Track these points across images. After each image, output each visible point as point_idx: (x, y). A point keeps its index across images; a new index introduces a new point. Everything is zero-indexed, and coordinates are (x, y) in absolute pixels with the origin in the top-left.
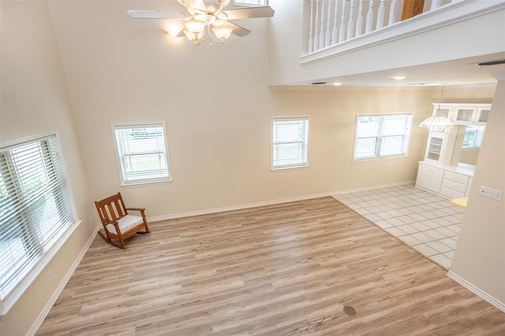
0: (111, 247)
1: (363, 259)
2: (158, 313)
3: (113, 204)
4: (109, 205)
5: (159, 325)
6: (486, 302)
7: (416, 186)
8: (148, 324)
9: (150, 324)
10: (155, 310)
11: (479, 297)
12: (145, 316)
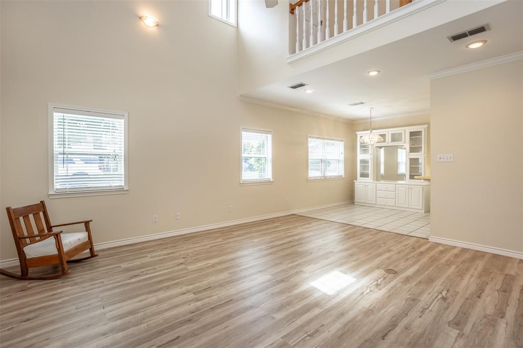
0: (29, 284)
1: (363, 243)
2: (181, 323)
3: (31, 216)
4: (26, 217)
5: (194, 334)
6: (465, 249)
7: (355, 203)
8: (174, 338)
9: (178, 337)
10: (174, 322)
11: (459, 247)
12: (161, 332)
